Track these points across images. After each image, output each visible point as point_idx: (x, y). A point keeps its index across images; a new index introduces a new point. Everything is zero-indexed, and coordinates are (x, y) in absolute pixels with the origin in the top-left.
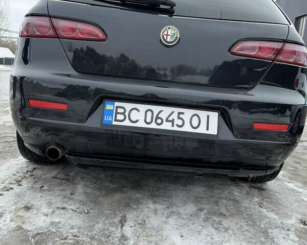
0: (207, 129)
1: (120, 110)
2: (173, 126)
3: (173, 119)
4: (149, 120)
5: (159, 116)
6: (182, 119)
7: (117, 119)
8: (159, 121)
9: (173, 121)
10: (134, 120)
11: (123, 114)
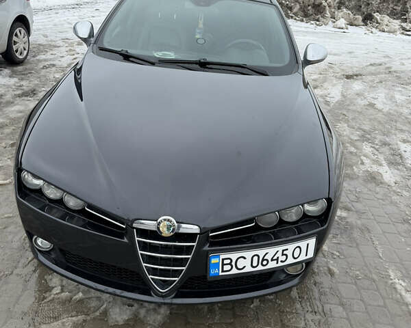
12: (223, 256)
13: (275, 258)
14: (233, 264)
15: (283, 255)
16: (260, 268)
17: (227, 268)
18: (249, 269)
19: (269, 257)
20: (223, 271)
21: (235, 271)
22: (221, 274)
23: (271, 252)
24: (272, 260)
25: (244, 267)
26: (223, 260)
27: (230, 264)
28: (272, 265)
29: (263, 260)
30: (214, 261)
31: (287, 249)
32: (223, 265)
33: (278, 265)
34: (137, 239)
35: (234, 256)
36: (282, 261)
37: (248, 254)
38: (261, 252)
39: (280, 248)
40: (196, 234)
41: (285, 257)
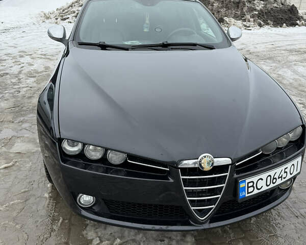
12: (247, 181)
13: (280, 176)
14: (255, 185)
15: (285, 172)
16: (272, 185)
17: (251, 189)
18: (265, 188)
19: (276, 176)
20: (248, 193)
21: (256, 191)
22: (247, 195)
23: (277, 171)
24: (279, 178)
25: (262, 187)
26: (248, 183)
27: (253, 186)
28: (279, 182)
29: (274, 178)
30: (242, 185)
31: (287, 168)
32: (248, 187)
33: (282, 181)
34: (181, 177)
35: (255, 179)
36: (284, 178)
37: (264, 176)
38: (272, 173)
39: (283, 168)
40: (228, 165)
41: (286, 174)
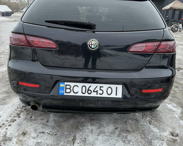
0: (116, 95)
1: (68, 87)
2: (97, 94)
3: (97, 91)
4: (84, 91)
5: (89, 89)
6: (102, 90)
7: (67, 92)
8: (89, 92)
9: (97, 92)
10: (75, 92)
11: (70, 89)
